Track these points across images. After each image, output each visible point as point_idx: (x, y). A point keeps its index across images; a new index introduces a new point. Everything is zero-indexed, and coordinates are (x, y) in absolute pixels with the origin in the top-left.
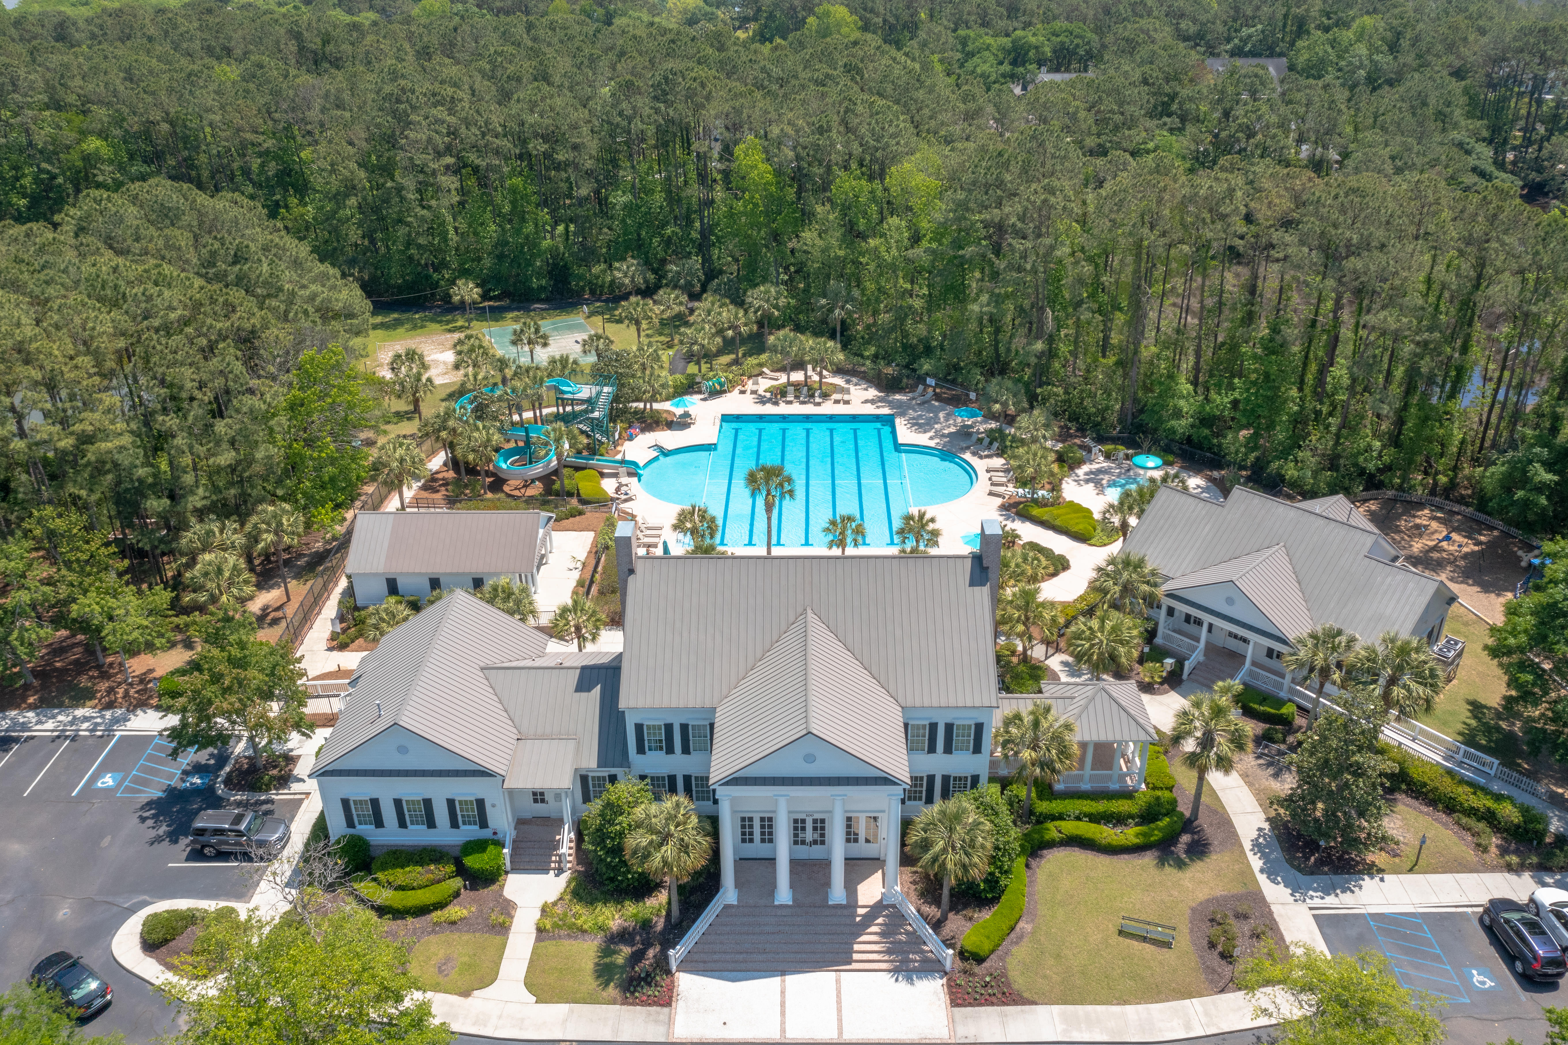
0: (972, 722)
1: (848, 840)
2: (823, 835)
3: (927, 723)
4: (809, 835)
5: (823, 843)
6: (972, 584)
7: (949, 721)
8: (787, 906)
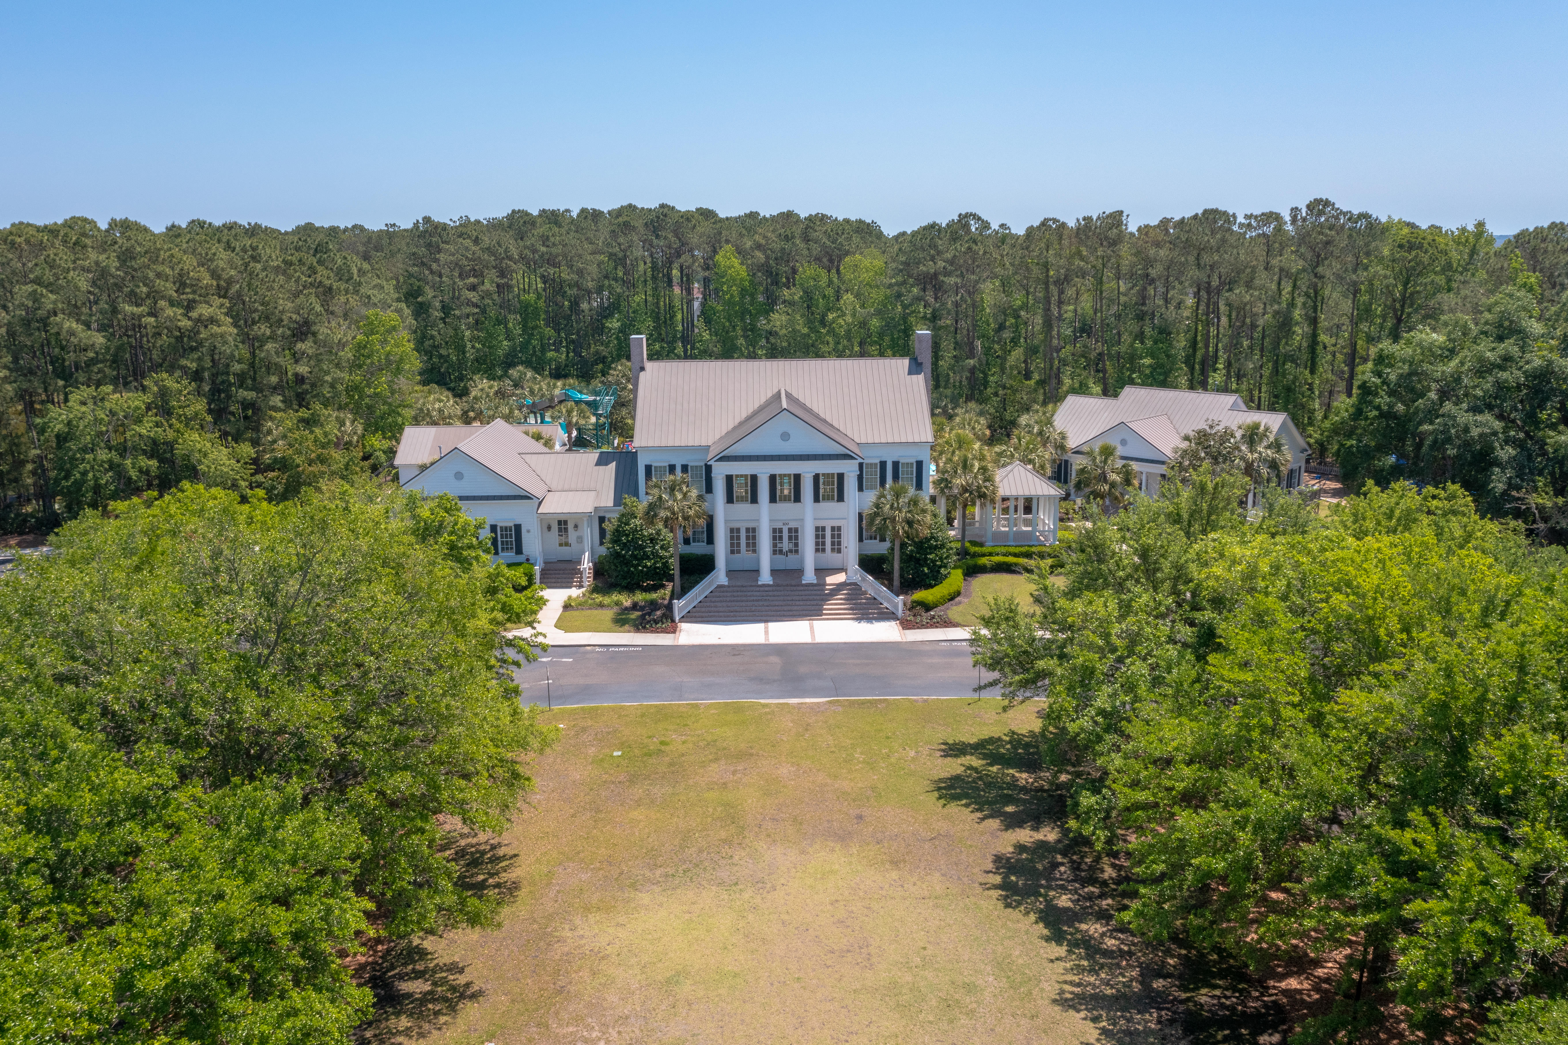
0: (913, 461)
1: (817, 550)
2: (796, 545)
3: (877, 461)
4: (786, 545)
5: (797, 551)
6: (910, 373)
7: (895, 459)
8: (768, 585)
